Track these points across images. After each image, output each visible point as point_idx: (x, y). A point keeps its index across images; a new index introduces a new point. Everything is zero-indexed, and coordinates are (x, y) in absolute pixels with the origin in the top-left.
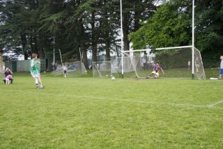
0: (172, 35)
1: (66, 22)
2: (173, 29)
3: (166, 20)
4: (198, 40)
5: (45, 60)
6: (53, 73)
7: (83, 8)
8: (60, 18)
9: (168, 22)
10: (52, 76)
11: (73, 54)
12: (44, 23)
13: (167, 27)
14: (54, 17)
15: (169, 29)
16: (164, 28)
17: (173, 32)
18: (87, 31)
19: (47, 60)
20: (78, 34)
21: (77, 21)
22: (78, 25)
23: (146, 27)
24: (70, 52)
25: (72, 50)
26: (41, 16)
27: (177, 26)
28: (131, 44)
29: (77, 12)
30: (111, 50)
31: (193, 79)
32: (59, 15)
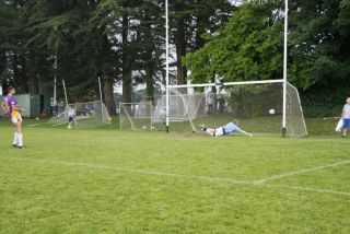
0: (257, 59)
1: (77, 32)
2: (259, 49)
3: (248, 32)
4: (301, 68)
5: (38, 97)
6: (52, 120)
7: (106, 7)
8: (66, 24)
9: (251, 36)
10: (50, 126)
11: (88, 87)
12: (37, 31)
13: (249, 45)
14: (55, 22)
15: (252, 48)
16: (244, 47)
17: (258, 53)
18: (115, 48)
19: (42, 97)
20: (97, 53)
21: (94, 29)
22: (97, 38)
23: (213, 44)
24: (84, 85)
25: (86, 80)
26: (31, 19)
27: (266, 44)
28: (189, 73)
29: (97, 13)
30: (157, 82)
31: (284, 136)
32: (64, 18)
